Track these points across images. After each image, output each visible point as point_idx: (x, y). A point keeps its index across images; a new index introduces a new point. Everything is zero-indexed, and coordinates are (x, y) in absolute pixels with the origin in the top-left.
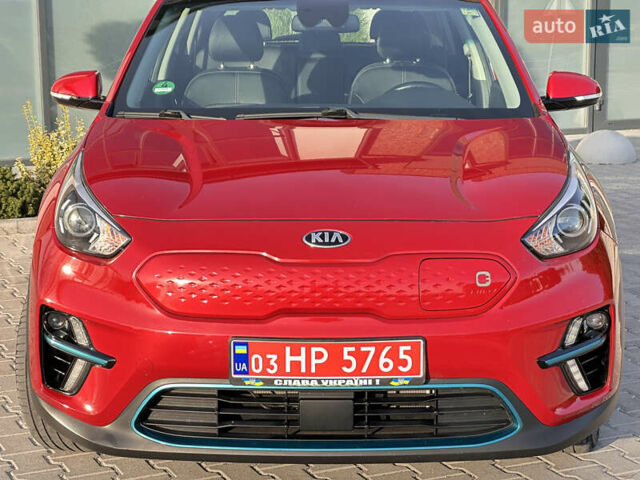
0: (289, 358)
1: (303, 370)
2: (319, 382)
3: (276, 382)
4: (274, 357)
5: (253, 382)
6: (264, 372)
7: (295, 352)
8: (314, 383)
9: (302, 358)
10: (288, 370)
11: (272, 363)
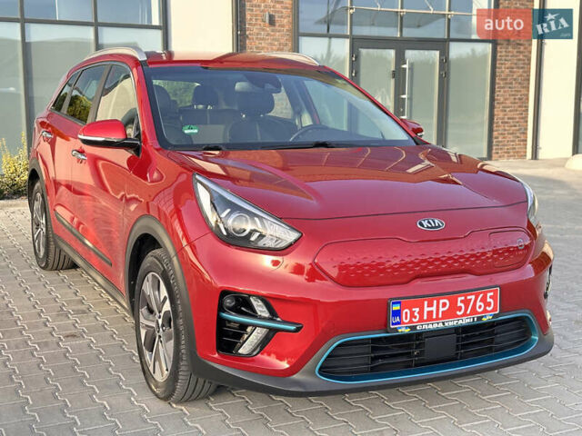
0: (426, 309)
1: (434, 317)
2: (443, 323)
3: (418, 328)
4: (417, 310)
5: (403, 330)
6: (411, 321)
7: (430, 305)
8: (441, 325)
9: (434, 309)
10: (425, 317)
11: (416, 314)
